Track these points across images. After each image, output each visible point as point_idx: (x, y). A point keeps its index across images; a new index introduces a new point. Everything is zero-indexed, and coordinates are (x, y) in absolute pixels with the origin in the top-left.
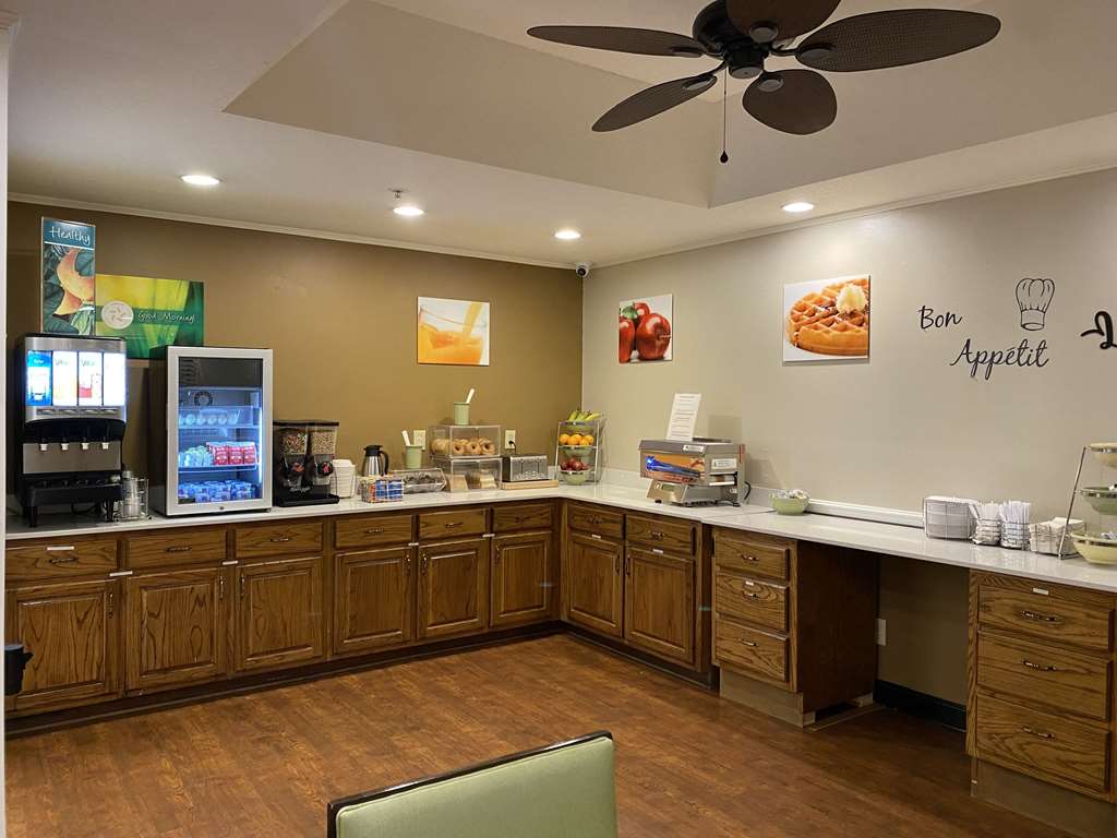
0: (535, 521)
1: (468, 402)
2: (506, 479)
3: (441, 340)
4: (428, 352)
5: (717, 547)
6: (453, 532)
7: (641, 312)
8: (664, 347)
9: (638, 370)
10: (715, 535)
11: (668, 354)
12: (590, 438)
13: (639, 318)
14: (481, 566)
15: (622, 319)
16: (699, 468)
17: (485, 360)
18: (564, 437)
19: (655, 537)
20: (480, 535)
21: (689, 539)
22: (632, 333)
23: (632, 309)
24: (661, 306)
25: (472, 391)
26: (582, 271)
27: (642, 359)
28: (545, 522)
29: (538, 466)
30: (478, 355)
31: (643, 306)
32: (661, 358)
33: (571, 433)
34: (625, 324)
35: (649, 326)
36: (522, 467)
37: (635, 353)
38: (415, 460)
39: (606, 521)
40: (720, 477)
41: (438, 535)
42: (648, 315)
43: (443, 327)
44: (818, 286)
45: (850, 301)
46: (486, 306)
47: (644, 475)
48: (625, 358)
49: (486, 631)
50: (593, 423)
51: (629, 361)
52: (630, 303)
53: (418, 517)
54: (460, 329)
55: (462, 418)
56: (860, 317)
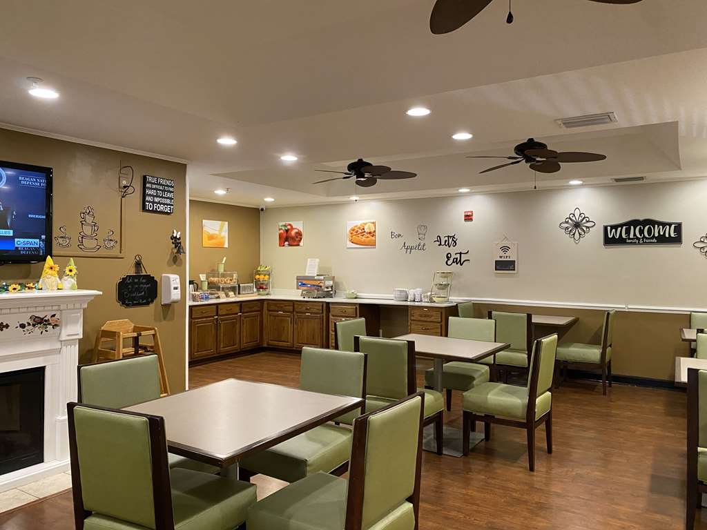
0: (255, 308)
1: (224, 262)
2: (239, 294)
3: (211, 237)
4: (206, 243)
5: (331, 310)
6: (230, 312)
7: (289, 227)
8: (300, 241)
9: (288, 250)
10: (331, 306)
11: (301, 244)
12: (267, 276)
13: (288, 229)
14: (238, 326)
15: (280, 229)
16: (321, 284)
17: (226, 246)
18: (257, 277)
19: (307, 309)
20: (237, 314)
21: (321, 308)
22: (285, 235)
23: (285, 226)
24: (298, 225)
25: (225, 258)
26: (262, 210)
27: (289, 245)
28: (258, 309)
29: (251, 288)
30: (224, 244)
31: (290, 225)
32: (298, 245)
33: (259, 275)
34: (282, 231)
35: (293, 233)
36: (245, 288)
37: (286, 243)
38: (205, 286)
39: (286, 306)
40: (327, 288)
41: (224, 313)
42: (292, 229)
43: (212, 232)
44: (359, 223)
45: (369, 228)
46: (227, 223)
47: (298, 288)
48: (282, 244)
50: (268, 271)
51: (284, 246)
52: (284, 223)
53: (217, 307)
54: (217, 232)
55: (221, 270)
56: (372, 234)
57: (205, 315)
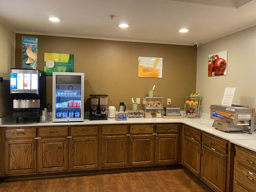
0: (173, 130)
1: (153, 89)
2: (165, 115)
3: (145, 70)
4: (141, 74)
5: (237, 153)
6: (141, 132)
7: (216, 58)
8: (224, 70)
9: (216, 79)
10: (236, 148)
11: (225, 73)
12: (197, 102)
13: (215, 60)
14: (152, 144)
15: (209, 61)
16: (232, 117)
17: (160, 76)
18: (188, 102)
19: (212, 144)
20: (152, 134)
21: (225, 147)
22: (212, 66)
23: (213, 57)
24: (223, 55)
25: (154, 86)
26: (196, 46)
27: (216, 75)
28: (176, 131)
29: (177, 111)
30: (158, 75)
31: (217, 56)
32: (222, 74)
33: (190, 100)
34: (210, 63)
35: (219, 63)
36: (171, 111)
37: (213, 73)
38: (135, 107)
39: (196, 134)
40: (242, 122)
41: (137, 133)
42: (218, 59)
43: (146, 66)
46: (161, 59)
47: (212, 118)
48: (210, 75)
49: (153, 165)
50: (198, 97)
51: (211, 76)
52: (212, 55)
53: (130, 126)
54: (152, 66)
55: (151, 96)
57: (115, 133)
